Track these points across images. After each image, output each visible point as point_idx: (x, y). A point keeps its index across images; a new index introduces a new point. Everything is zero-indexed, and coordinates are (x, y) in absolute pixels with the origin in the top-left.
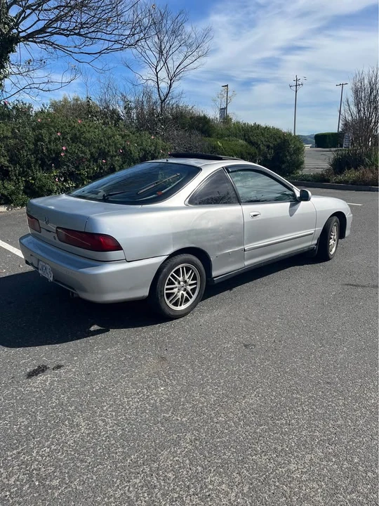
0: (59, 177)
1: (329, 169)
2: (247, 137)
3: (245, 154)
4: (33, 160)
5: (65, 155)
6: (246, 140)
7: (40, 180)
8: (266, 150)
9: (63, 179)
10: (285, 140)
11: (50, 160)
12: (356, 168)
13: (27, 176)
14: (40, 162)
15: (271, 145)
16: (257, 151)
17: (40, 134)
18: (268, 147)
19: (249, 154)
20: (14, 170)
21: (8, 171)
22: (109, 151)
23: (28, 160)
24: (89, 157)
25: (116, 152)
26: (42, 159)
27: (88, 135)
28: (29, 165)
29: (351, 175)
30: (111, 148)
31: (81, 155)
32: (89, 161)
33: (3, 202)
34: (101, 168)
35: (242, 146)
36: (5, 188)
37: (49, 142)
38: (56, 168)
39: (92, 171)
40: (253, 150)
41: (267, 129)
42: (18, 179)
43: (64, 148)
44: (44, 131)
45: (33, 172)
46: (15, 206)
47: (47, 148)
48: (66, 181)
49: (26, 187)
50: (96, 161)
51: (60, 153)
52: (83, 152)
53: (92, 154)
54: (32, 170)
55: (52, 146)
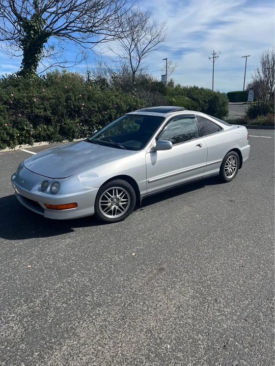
0: (79, 123)
1: (246, 116)
2: (190, 95)
3: (190, 106)
4: (65, 112)
5: (83, 109)
6: (189, 97)
7: (68, 125)
8: (203, 103)
9: (81, 124)
10: (216, 97)
11: (74, 112)
12: (265, 115)
13: (61, 122)
14: (69, 113)
15: (207, 100)
16: (197, 104)
17: (69, 96)
18: (205, 101)
19: (193, 106)
20: (54, 119)
21: (50, 119)
22: (109, 106)
23: (62, 112)
24: (97, 110)
25: (113, 106)
26: (70, 112)
27: (97, 96)
28: (62, 116)
29: (261, 119)
30: (110, 104)
31: (92, 109)
32: (97, 112)
33: (47, 139)
34: (104, 117)
35: (188, 101)
36: (49, 130)
37: (75, 101)
38: (78, 117)
39: (98, 119)
40: (195, 104)
41: (202, 89)
42: (56, 125)
43: (83, 104)
44: (71, 94)
45: (65, 120)
46: (54, 142)
48: (83, 125)
49: (60, 129)
50: (100, 112)
51: (81, 107)
52: (93, 107)
53: (99, 108)
54: (64, 119)
55: (76, 103)
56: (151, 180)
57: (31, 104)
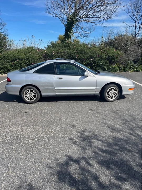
5: (77, 57)
24: (86, 58)
25: (96, 56)
32: (86, 59)
37: (73, 54)
39: (87, 63)
43: (77, 55)
47: (72, 55)
50: (88, 59)
51: (76, 57)
52: (84, 57)
55: (74, 55)
57: (52, 56)
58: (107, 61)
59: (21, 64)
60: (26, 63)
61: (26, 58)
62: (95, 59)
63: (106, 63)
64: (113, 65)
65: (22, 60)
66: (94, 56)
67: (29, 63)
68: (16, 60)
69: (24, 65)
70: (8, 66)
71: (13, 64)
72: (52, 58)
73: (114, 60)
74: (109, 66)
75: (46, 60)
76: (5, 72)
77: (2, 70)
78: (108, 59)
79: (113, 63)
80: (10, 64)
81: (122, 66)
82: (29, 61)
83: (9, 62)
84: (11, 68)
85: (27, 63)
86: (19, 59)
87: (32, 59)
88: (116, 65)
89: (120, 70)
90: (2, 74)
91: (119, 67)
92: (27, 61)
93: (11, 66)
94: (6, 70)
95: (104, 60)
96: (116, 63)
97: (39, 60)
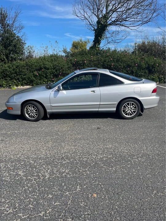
5: (113, 67)
22: (131, 65)
24: (123, 67)
30: (132, 64)
32: (123, 69)
34: (127, 72)
37: (108, 62)
43: (113, 64)
47: (107, 64)
50: (125, 69)
51: (111, 66)
52: (120, 66)
55: (109, 63)
56: (53, 105)
57: (84, 64)
58: (147, 71)
59: (47, 74)
60: (52, 73)
61: (53, 68)
62: (132, 68)
63: (145, 73)
64: (153, 75)
65: (48, 69)
66: (133, 64)
67: (56, 73)
68: (41, 69)
69: (50, 75)
70: (31, 76)
71: (37, 74)
72: (83, 67)
73: (154, 70)
74: (148, 76)
75: (76, 69)
76: (27, 83)
77: (24, 81)
78: (148, 68)
79: (152, 73)
80: (34, 74)
81: (162, 77)
82: (56, 71)
83: (32, 72)
84: (34, 79)
85: (54, 72)
86: (45, 68)
87: (60, 68)
88: (156, 75)
89: (159, 81)
90: (24, 85)
91: (159, 78)
92: (54, 71)
93: (35, 76)
94: (29, 81)
95: (143, 70)
96: (155, 72)
97: (69, 69)
